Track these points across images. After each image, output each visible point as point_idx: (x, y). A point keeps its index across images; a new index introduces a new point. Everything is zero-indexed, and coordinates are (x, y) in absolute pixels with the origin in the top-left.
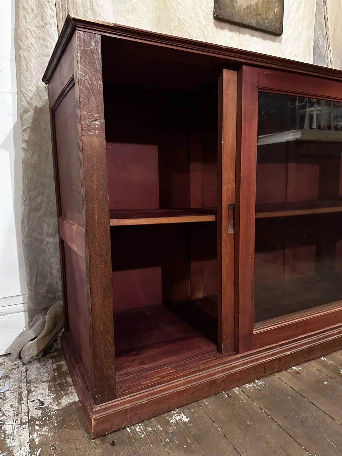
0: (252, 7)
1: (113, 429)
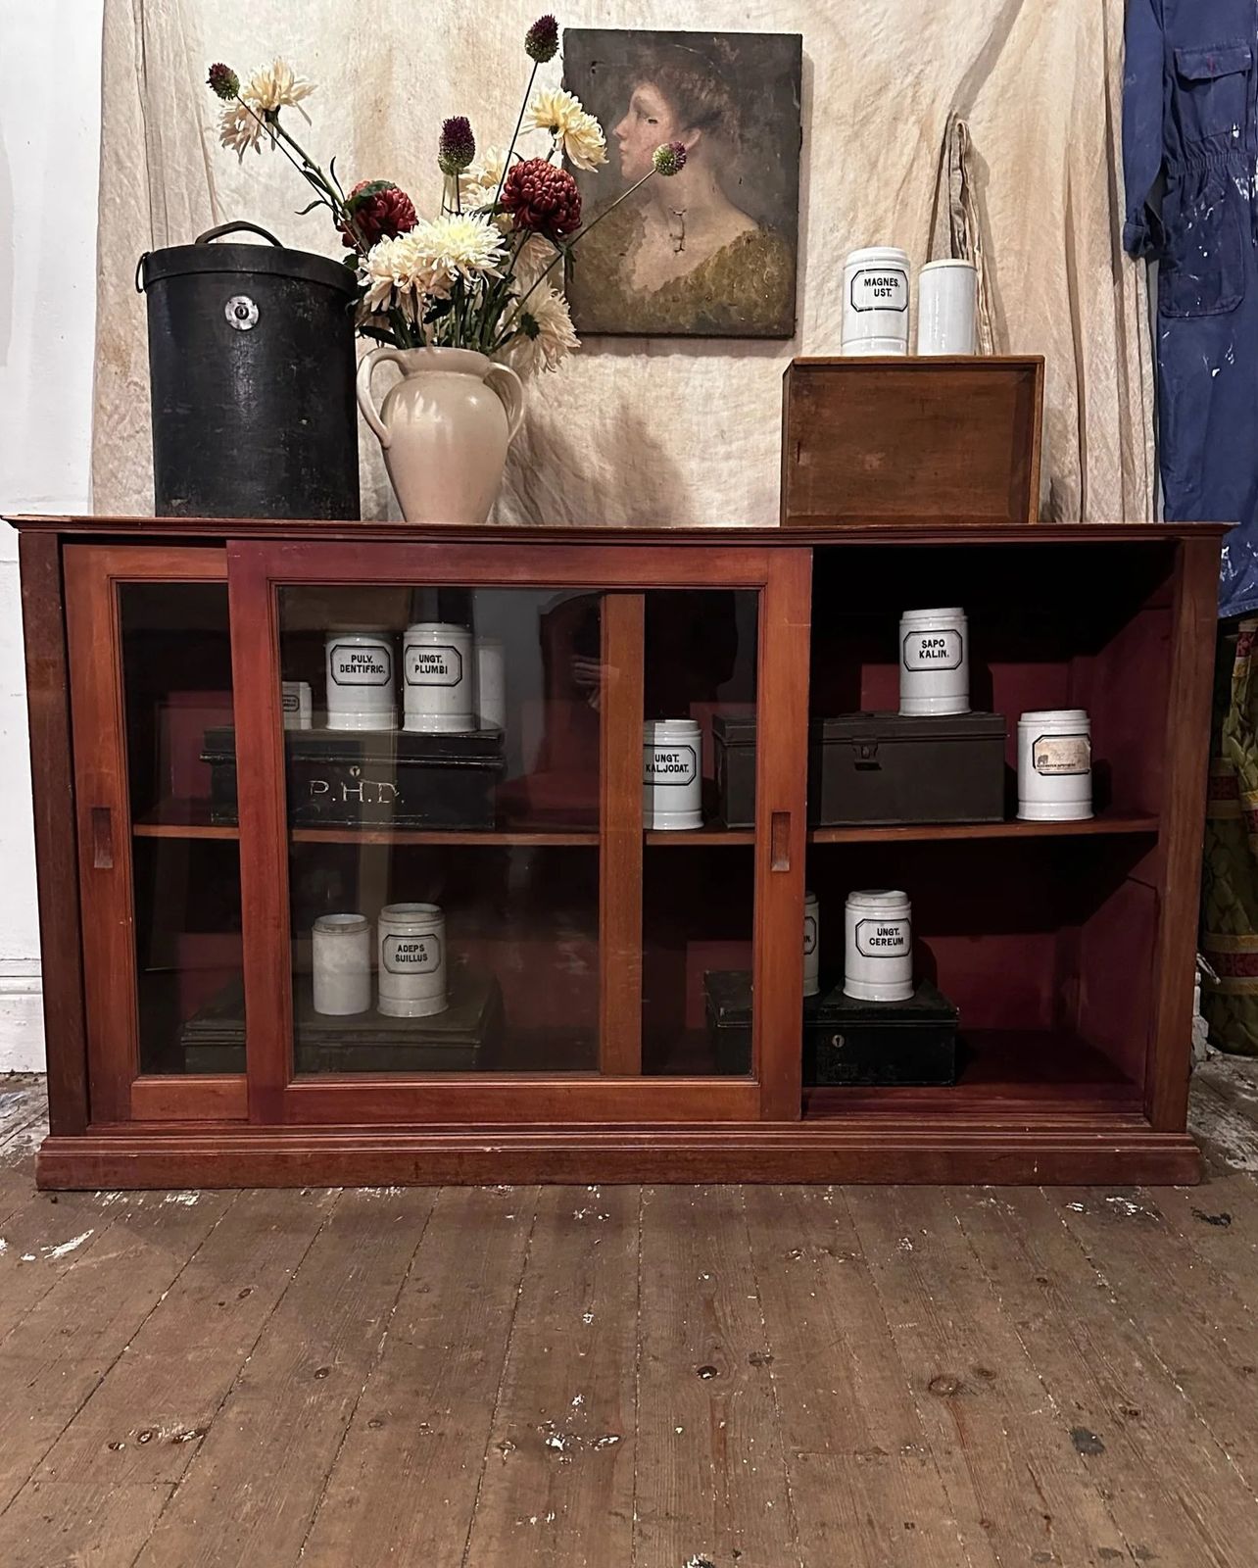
0: (682, 283)
1: (72, 1186)
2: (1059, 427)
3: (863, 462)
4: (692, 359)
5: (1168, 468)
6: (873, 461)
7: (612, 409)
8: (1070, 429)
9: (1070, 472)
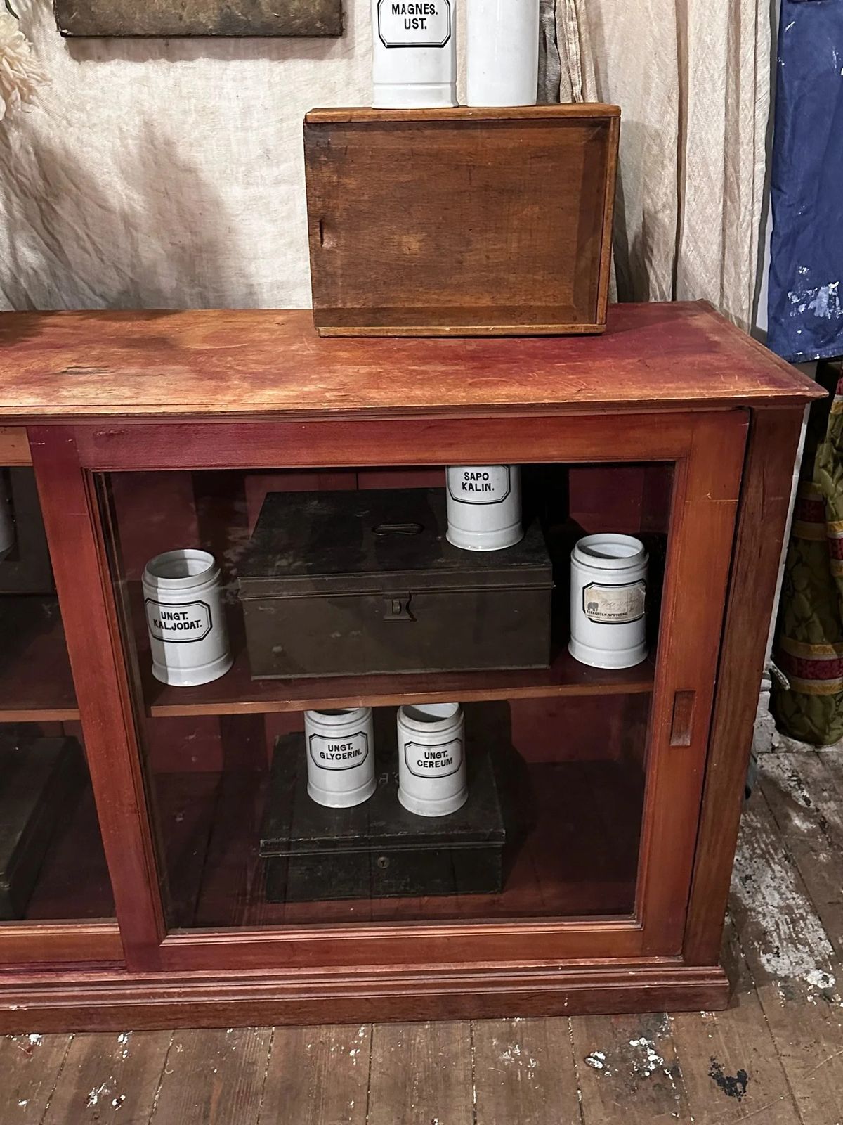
2: (655, 149)
3: (400, 245)
4: (223, 64)
5: (779, 189)
6: (412, 243)
7: (133, 127)
8: (667, 152)
9: (664, 206)
